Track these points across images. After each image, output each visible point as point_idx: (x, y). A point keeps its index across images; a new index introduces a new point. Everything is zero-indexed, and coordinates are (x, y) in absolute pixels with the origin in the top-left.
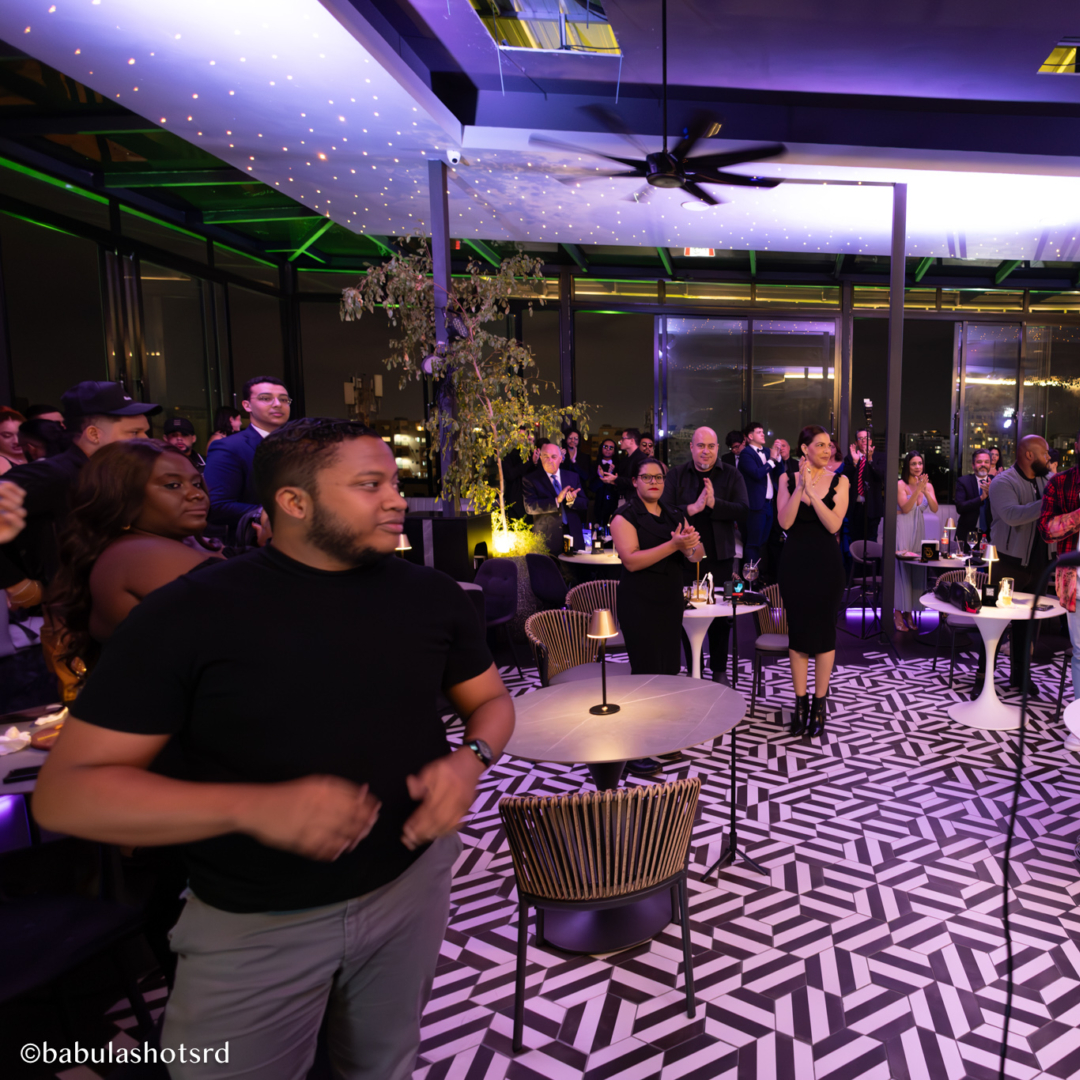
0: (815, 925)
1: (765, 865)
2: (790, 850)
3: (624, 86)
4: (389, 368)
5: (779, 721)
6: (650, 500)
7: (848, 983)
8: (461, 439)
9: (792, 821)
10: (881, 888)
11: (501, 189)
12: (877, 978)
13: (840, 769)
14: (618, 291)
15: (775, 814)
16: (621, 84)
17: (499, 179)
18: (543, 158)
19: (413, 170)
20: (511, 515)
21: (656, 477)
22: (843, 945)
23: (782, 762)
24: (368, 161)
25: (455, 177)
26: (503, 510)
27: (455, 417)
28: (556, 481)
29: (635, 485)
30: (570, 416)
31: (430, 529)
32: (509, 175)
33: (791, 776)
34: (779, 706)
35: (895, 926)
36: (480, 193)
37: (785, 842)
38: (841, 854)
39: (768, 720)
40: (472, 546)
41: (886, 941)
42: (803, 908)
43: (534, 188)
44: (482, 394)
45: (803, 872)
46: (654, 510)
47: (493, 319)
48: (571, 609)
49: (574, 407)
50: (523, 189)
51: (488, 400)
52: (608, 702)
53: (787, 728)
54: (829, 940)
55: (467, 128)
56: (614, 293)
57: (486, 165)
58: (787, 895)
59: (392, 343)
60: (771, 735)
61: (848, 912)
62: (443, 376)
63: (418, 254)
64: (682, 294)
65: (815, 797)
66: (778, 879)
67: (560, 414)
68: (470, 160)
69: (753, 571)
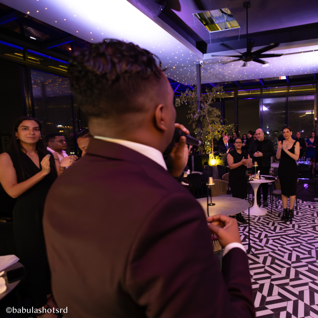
0: (267, 275)
1: (259, 256)
2: (268, 253)
3: (241, 36)
4: (188, 118)
5: (279, 216)
6: (238, 149)
7: (270, 293)
8: (202, 135)
9: (272, 245)
10: (292, 268)
11: (214, 69)
12: (279, 294)
13: (293, 232)
14: (251, 93)
15: (267, 242)
16: (240, 35)
17: (213, 66)
18: (223, 59)
19: (194, 67)
20: (215, 155)
21: (240, 142)
22: (273, 283)
23: (275, 228)
24: (184, 67)
25: (203, 68)
26: (213, 153)
27: (202, 129)
28: (227, 146)
29: (234, 145)
30: (229, 128)
31: (193, 158)
32: (215, 65)
33: (276, 232)
34: (281, 211)
35: (292, 280)
36: (210, 71)
37: (267, 250)
38: (283, 256)
39: (276, 215)
40: (203, 163)
41: (287, 284)
42: (265, 270)
43: (222, 67)
44: (208, 123)
45: (269, 260)
46: (239, 152)
47: (211, 103)
48: (223, 180)
49: (231, 125)
50: (219, 68)
51: (209, 124)
52: (212, 203)
53: (281, 218)
54: (269, 280)
55: (204, 54)
56: (250, 93)
57: (209, 63)
58: (262, 265)
59: (189, 112)
60: (275, 220)
61: (278, 273)
62: (198, 119)
63: (195, 88)
64: (269, 91)
65: (281, 239)
66: (261, 260)
67: (227, 127)
68: (205, 63)
69: (272, 170)
